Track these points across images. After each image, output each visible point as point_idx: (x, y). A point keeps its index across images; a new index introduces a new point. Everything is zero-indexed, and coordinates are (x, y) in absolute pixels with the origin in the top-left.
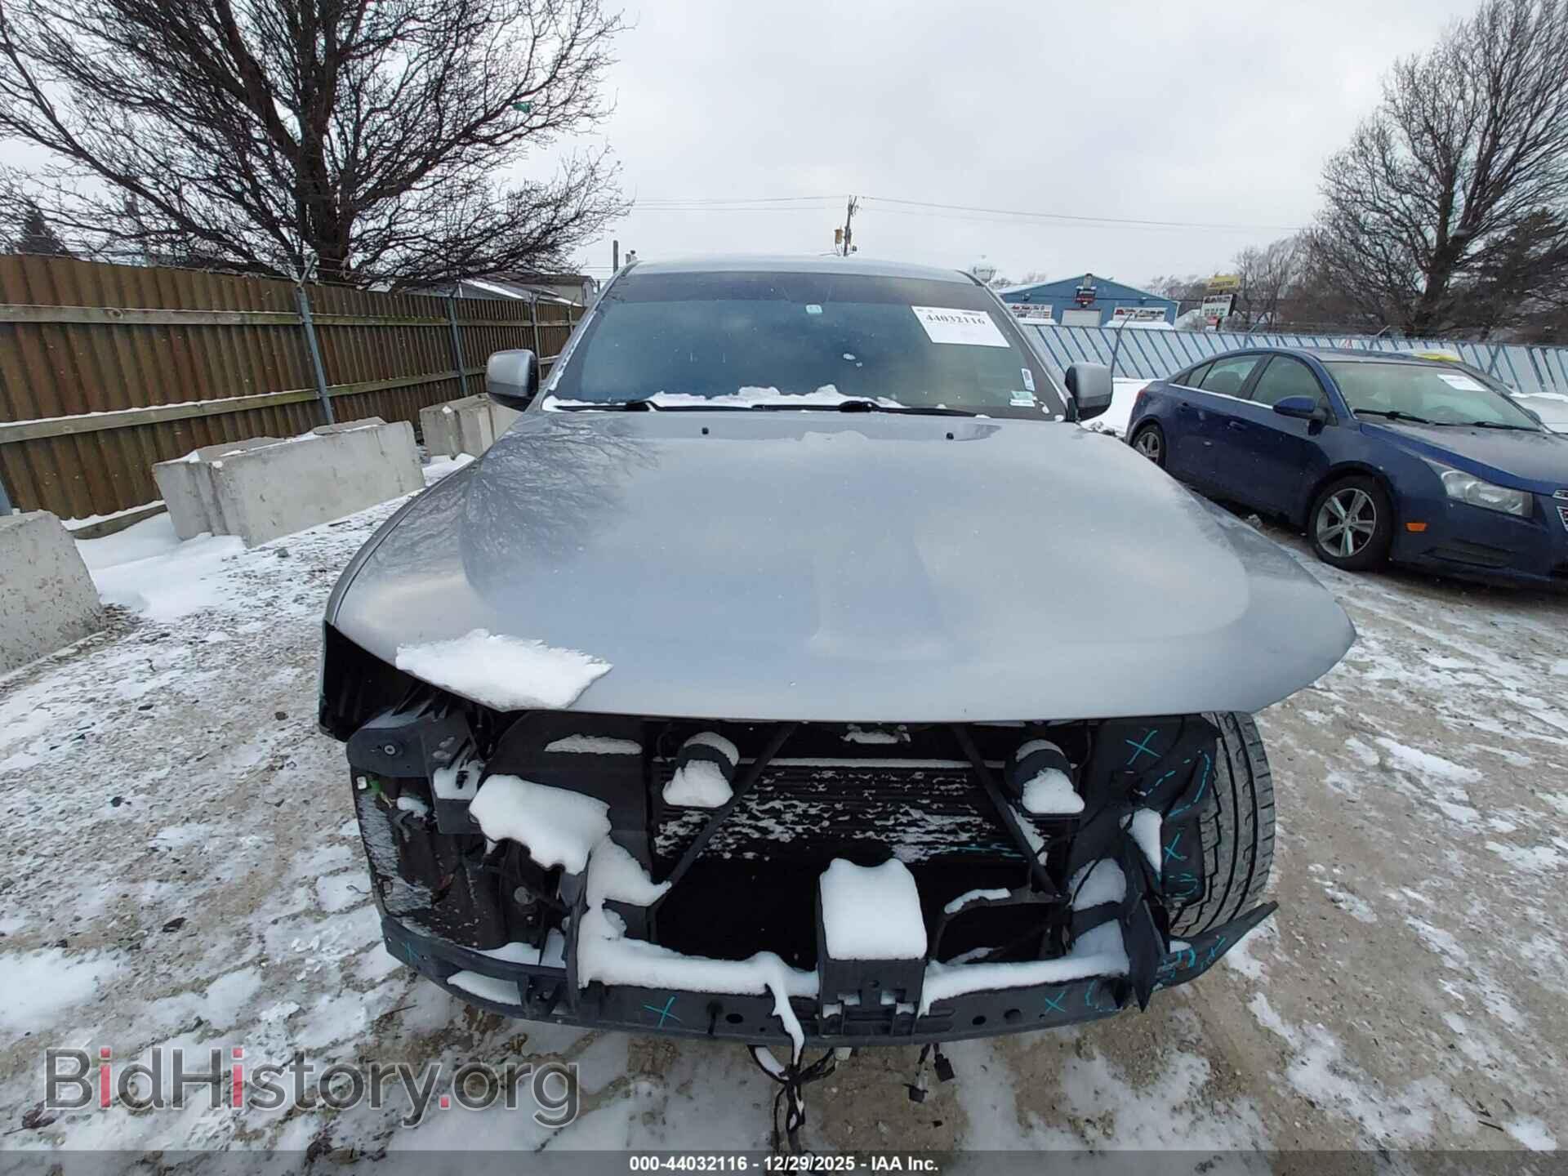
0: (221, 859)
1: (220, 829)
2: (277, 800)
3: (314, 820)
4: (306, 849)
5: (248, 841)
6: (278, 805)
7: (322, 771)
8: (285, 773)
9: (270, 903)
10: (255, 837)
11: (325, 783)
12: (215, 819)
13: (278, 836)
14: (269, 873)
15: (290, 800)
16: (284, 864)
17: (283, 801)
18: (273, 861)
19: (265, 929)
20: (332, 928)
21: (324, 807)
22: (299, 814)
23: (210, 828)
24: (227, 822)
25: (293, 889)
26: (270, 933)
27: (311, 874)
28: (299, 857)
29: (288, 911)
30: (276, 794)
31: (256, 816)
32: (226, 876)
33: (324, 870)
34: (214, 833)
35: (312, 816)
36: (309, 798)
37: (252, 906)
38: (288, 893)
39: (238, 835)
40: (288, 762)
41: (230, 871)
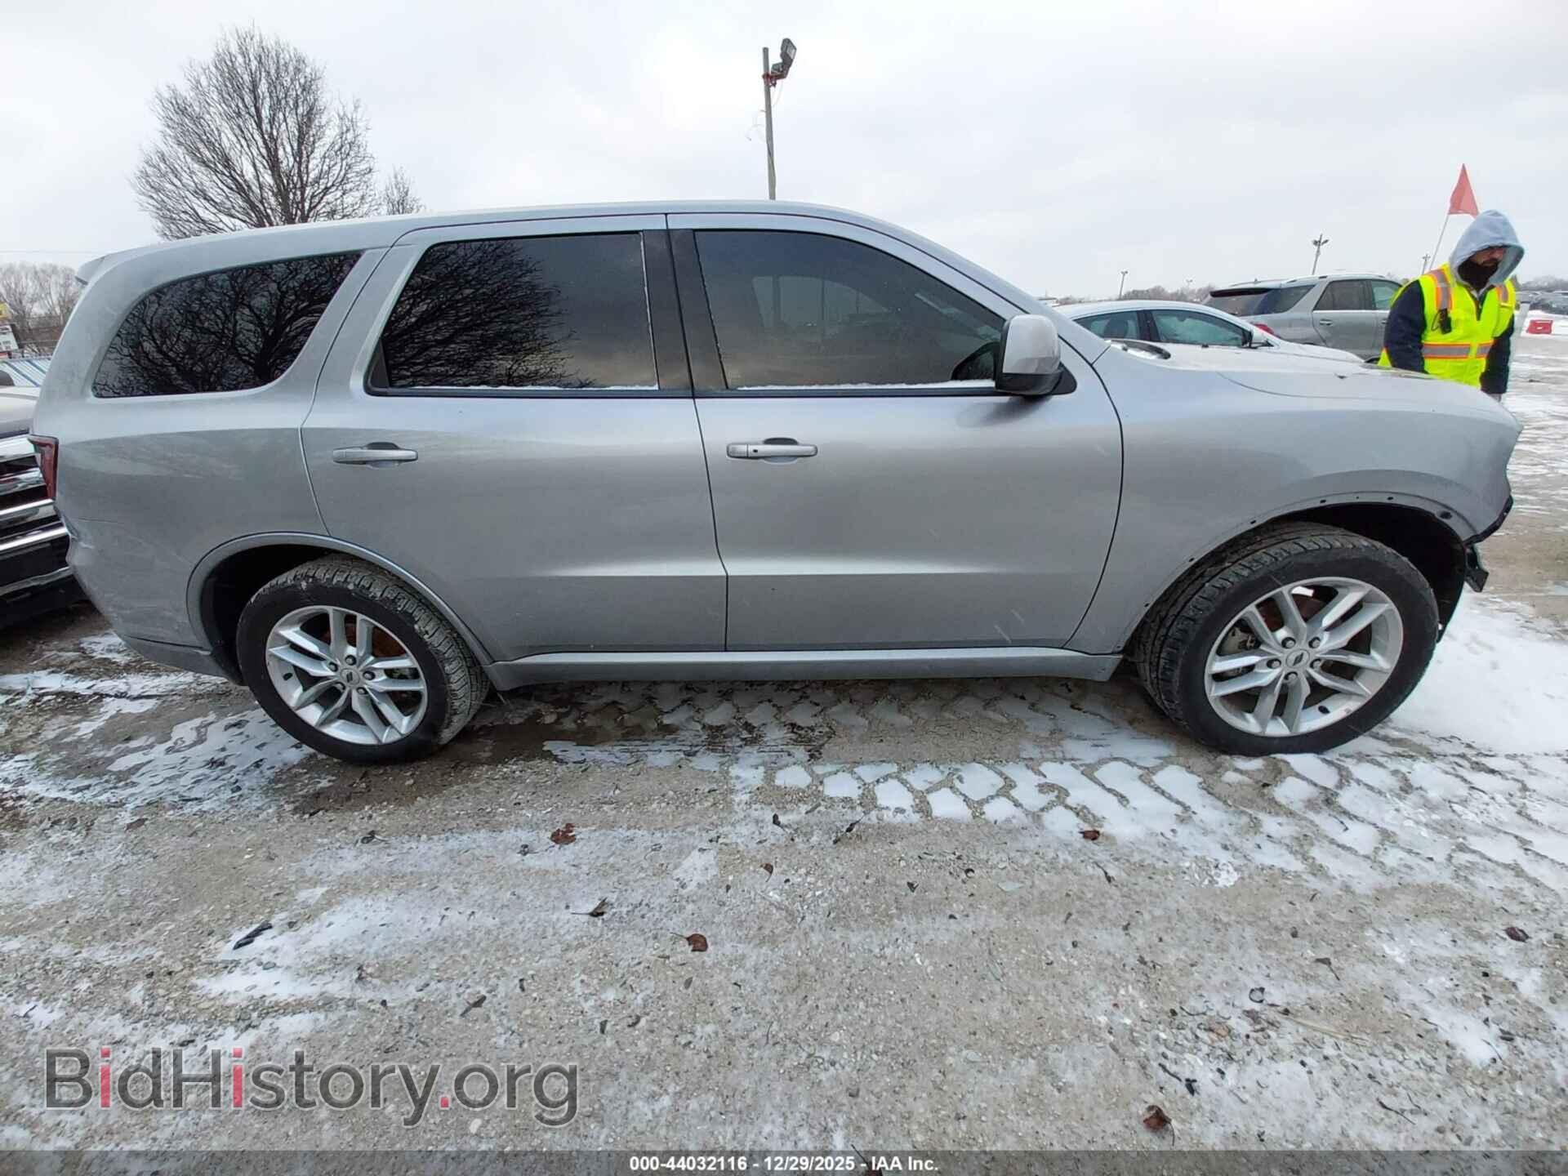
0: (1439, 963)
1: (1417, 997)
2: (1323, 970)
3: (1310, 905)
4: (1347, 889)
5: (1396, 952)
6: (1326, 961)
7: (1233, 949)
8: (1275, 995)
9: (1421, 879)
10: (1388, 951)
11: (1249, 933)
12: (1416, 1015)
13: (1362, 927)
14: (1404, 901)
15: (1310, 953)
16: (1380, 896)
17: (1318, 960)
18: (1389, 907)
19: (1441, 863)
20: (1389, 820)
21: (1285, 908)
22: (1317, 928)
23: (1428, 1008)
24: (1403, 996)
25: (1392, 869)
26: (1440, 857)
27: (1366, 865)
28: (1360, 889)
29: (1411, 860)
30: (1314, 978)
31: (1364, 975)
32: (1444, 938)
33: (1351, 857)
34: (1426, 997)
35: (1307, 912)
36: (1286, 935)
37: (1438, 889)
38: (1399, 871)
39: (1401, 971)
40: (1257, 1007)
41: (1435, 940)
